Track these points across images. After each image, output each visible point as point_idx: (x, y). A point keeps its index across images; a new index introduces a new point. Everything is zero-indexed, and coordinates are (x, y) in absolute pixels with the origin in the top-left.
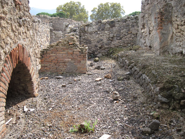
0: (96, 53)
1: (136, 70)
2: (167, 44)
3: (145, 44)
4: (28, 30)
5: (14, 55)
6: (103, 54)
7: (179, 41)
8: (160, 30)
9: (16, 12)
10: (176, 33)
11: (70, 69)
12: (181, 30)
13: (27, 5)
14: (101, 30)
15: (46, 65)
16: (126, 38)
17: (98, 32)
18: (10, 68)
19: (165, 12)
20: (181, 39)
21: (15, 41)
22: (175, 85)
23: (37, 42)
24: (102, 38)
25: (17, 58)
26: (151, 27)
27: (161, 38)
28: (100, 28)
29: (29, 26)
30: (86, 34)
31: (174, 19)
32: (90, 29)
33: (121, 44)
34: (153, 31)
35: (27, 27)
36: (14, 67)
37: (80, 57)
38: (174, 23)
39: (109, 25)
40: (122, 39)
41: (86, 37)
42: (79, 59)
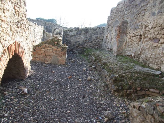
0: (74, 50)
1: (99, 66)
2: (122, 48)
3: (108, 47)
4: (24, 31)
5: (11, 49)
6: (79, 51)
7: (130, 47)
8: (118, 38)
9: (15, 17)
10: (129, 41)
11: (54, 61)
12: (132, 40)
13: (25, 13)
14: (78, 34)
15: (37, 56)
16: (95, 42)
17: (77, 36)
18: (7, 58)
19: (122, 27)
20: (131, 46)
21: (13, 38)
22: (124, 79)
23: (31, 40)
24: (79, 40)
25: (14, 51)
26: (112, 36)
27: (118, 44)
28: (78, 33)
29: (25, 28)
30: (68, 37)
31: (128, 32)
32: (71, 34)
33: (92, 46)
34: (114, 39)
35: (24, 29)
36: (11, 58)
37: (62, 53)
38: (128, 34)
39: (84, 32)
40: (93, 42)
41: (68, 38)
42: (61, 54)
